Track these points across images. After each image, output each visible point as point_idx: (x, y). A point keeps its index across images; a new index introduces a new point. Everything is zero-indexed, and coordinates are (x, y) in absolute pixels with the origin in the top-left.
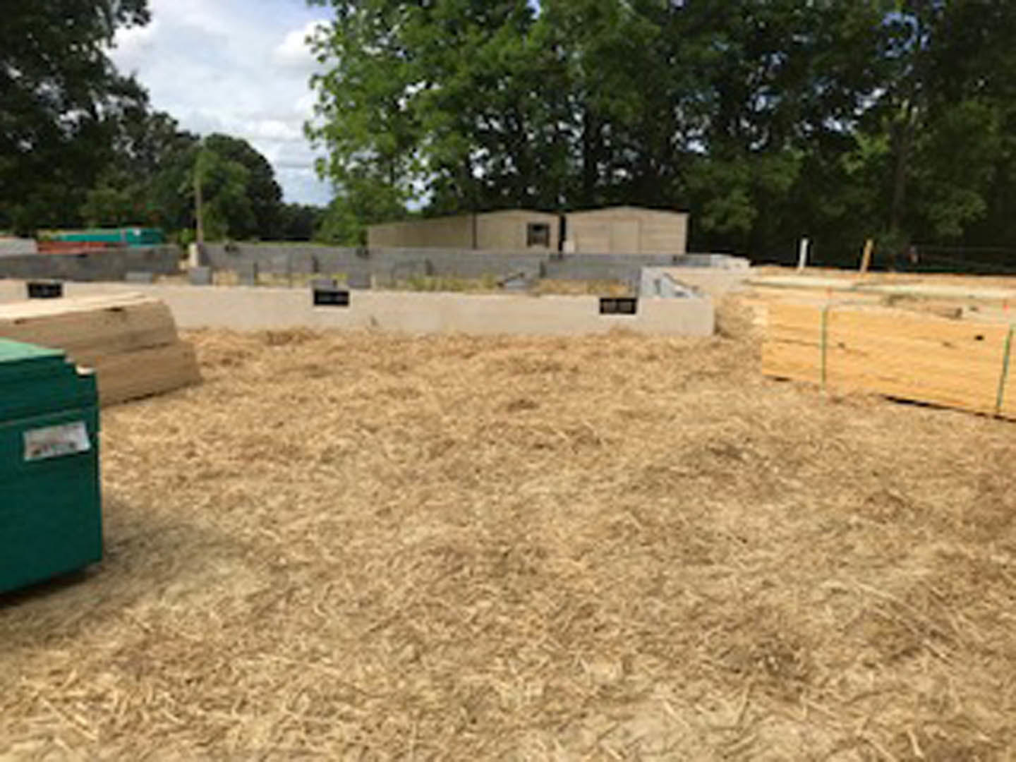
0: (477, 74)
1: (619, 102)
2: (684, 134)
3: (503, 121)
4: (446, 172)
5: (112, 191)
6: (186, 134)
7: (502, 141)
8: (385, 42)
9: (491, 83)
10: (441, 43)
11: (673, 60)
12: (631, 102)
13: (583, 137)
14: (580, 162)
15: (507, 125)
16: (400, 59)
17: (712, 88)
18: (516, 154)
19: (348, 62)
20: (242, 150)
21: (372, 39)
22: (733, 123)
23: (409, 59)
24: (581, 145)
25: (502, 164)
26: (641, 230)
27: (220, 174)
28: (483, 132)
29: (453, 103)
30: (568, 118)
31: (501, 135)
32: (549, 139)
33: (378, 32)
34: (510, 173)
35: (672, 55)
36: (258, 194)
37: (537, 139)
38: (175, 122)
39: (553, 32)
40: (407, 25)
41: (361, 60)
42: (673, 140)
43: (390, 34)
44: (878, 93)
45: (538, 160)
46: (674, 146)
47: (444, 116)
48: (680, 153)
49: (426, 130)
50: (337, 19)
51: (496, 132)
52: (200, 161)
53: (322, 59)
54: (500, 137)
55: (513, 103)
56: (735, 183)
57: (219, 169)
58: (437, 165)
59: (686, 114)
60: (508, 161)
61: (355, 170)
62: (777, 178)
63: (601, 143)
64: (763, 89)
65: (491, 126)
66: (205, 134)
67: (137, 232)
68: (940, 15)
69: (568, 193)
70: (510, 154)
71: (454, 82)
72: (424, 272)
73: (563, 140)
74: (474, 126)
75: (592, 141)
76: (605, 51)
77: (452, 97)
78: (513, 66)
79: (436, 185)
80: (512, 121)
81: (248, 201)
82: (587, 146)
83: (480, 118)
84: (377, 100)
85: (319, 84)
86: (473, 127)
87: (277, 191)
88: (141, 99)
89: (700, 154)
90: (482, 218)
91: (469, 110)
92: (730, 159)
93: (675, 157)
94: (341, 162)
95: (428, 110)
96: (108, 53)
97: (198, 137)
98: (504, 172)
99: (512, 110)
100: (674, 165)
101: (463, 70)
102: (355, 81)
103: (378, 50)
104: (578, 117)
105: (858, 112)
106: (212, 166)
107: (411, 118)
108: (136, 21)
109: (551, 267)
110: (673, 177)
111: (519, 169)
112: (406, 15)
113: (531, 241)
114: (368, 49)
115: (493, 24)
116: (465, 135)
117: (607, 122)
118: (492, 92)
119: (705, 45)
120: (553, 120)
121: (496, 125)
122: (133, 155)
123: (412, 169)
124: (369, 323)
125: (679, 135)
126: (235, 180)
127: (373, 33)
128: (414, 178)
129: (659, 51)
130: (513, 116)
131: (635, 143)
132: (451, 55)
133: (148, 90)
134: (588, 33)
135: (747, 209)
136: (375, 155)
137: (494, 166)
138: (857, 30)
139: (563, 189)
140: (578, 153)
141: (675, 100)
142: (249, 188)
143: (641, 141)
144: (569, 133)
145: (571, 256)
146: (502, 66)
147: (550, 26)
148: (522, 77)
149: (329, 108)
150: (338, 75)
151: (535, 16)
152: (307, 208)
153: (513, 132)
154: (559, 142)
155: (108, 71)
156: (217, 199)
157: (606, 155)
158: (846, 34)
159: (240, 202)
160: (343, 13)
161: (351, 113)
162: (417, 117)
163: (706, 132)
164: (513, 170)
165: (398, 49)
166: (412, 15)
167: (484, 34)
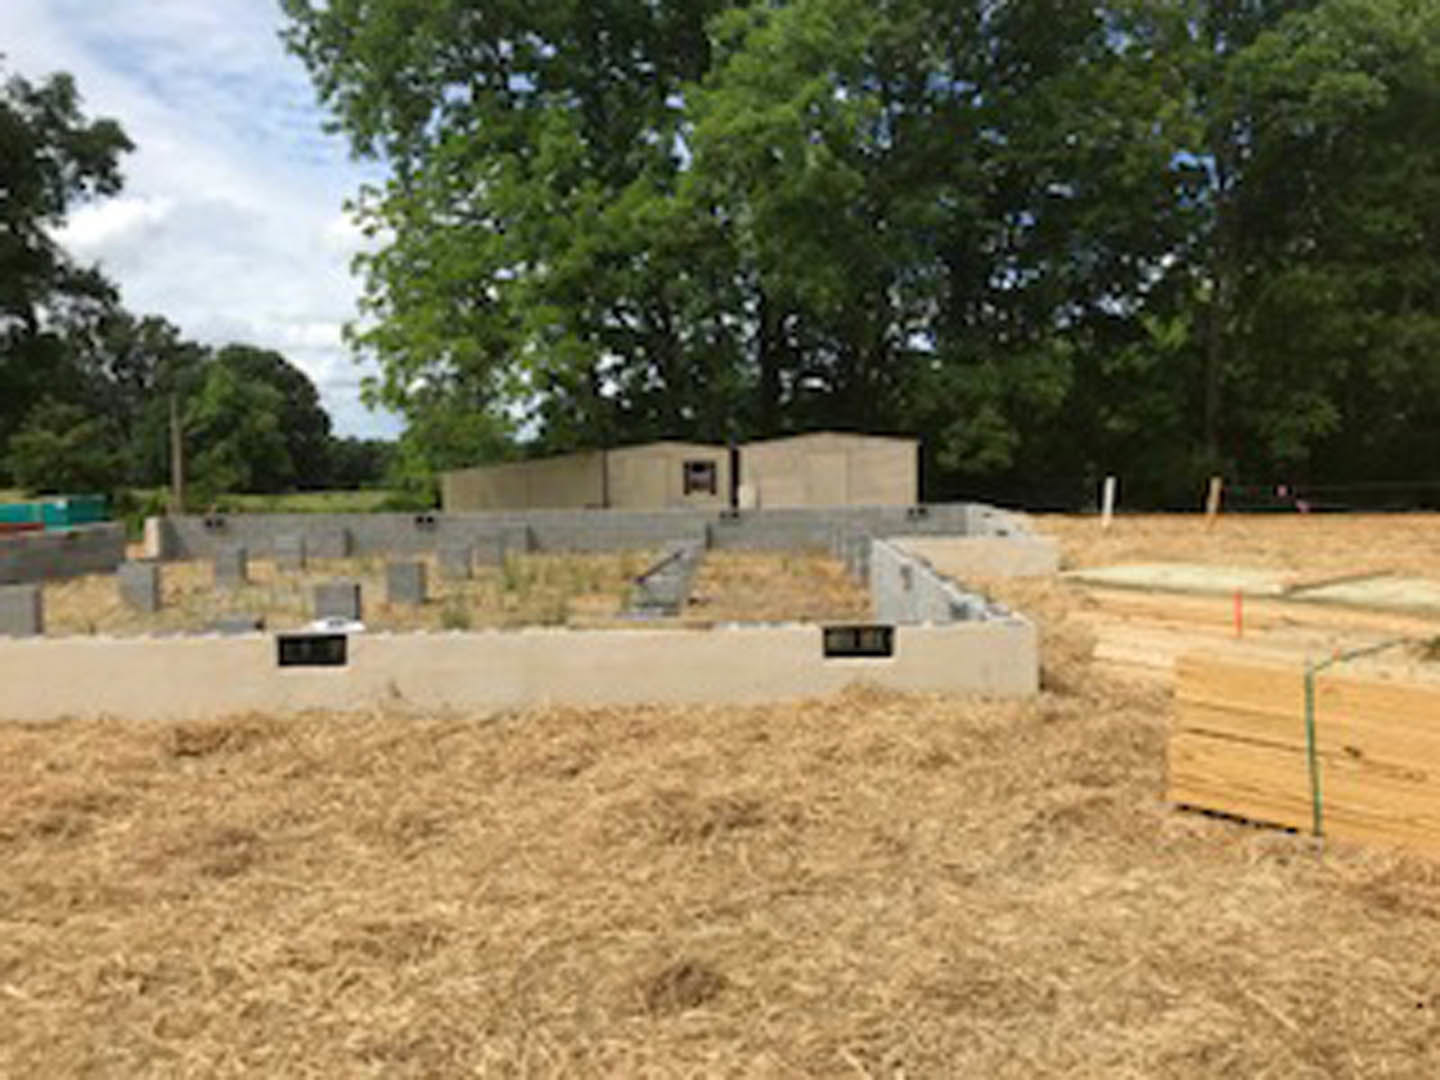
0: (600, 249)
1: (807, 283)
2: (902, 325)
3: (641, 315)
4: (558, 390)
5: (48, 435)
6: (192, 346)
7: (639, 344)
8: (465, 207)
9: (623, 259)
10: (548, 207)
11: (882, 225)
12: (827, 282)
13: (759, 333)
14: (757, 371)
15: (649, 321)
16: (487, 233)
17: (938, 259)
18: (662, 362)
19: (410, 236)
20: (272, 366)
21: (447, 204)
22: (971, 306)
23: (502, 232)
24: (756, 346)
25: (643, 376)
26: (849, 465)
27: (241, 402)
28: (613, 331)
29: (567, 293)
30: (736, 308)
31: (639, 335)
32: (710, 340)
33: (456, 194)
34: (656, 390)
35: (880, 217)
36: (295, 426)
37: (692, 340)
38: (176, 331)
39: (709, 187)
40: (497, 183)
41: (428, 232)
42: (888, 335)
43: (472, 196)
44: (1168, 260)
45: (694, 369)
46: (889, 344)
47: (554, 312)
48: (898, 354)
49: (529, 331)
50: (395, 176)
51: (632, 331)
52: (213, 383)
53: (369, 232)
54: (639, 339)
55: (655, 291)
56: (983, 397)
57: (238, 393)
58: (548, 380)
59: (903, 298)
60: (652, 371)
61: (422, 392)
62: (1042, 385)
63: (784, 342)
64: (1012, 259)
65: (624, 322)
66: (219, 345)
67: (61, 503)
68: (1246, 153)
69: (741, 414)
70: (654, 361)
71: (565, 263)
72: (524, 546)
73: (731, 340)
74: (601, 322)
75: (772, 339)
76: (786, 211)
77: (566, 282)
78: (653, 235)
79: (547, 410)
80: (654, 314)
81: (282, 438)
82: (764, 346)
83: (608, 312)
84: (455, 291)
85: (366, 267)
86: (599, 327)
87: (324, 421)
88: (108, 298)
89: (925, 354)
90: (615, 456)
91: (591, 300)
92: (973, 361)
93: (891, 358)
94: (400, 381)
95: (530, 303)
96: (54, 234)
97: (208, 350)
98: (647, 387)
99: (654, 300)
100: (891, 369)
101: (580, 243)
102: (420, 264)
103: (456, 220)
104: (750, 306)
105: (1144, 288)
106: (228, 390)
107: (505, 315)
108: (101, 189)
109: (721, 532)
110: (890, 389)
111: (669, 383)
112: (496, 169)
113: (690, 487)
114: (440, 218)
115: (623, 178)
116: (586, 338)
117: (793, 312)
118: (624, 275)
119: (927, 200)
120: (715, 311)
121: (632, 322)
122: (113, 377)
123: (506, 388)
124: (385, 695)
125: (894, 328)
126: (262, 407)
127: (445, 195)
128: (510, 402)
129: (862, 210)
130: (655, 308)
131: (833, 341)
132: (560, 222)
133: (118, 286)
134: (762, 186)
135: (1003, 435)
136: (453, 370)
137: (633, 380)
138: (1144, 173)
139: (732, 409)
140: (751, 357)
141: (888, 278)
142: (282, 418)
143: (840, 340)
144: (738, 329)
145: (751, 513)
146: (636, 236)
147: (705, 179)
148: (667, 252)
149: (380, 303)
150: (395, 255)
151: (684, 167)
152: (369, 443)
153: (659, 331)
154: (724, 342)
155: (59, 260)
156: (236, 435)
157: (792, 358)
158: (1129, 181)
159: (268, 438)
160: (402, 168)
161: (412, 308)
162: (513, 312)
163: (934, 321)
164: (660, 383)
165: (486, 215)
166: (503, 169)
167: (608, 192)
